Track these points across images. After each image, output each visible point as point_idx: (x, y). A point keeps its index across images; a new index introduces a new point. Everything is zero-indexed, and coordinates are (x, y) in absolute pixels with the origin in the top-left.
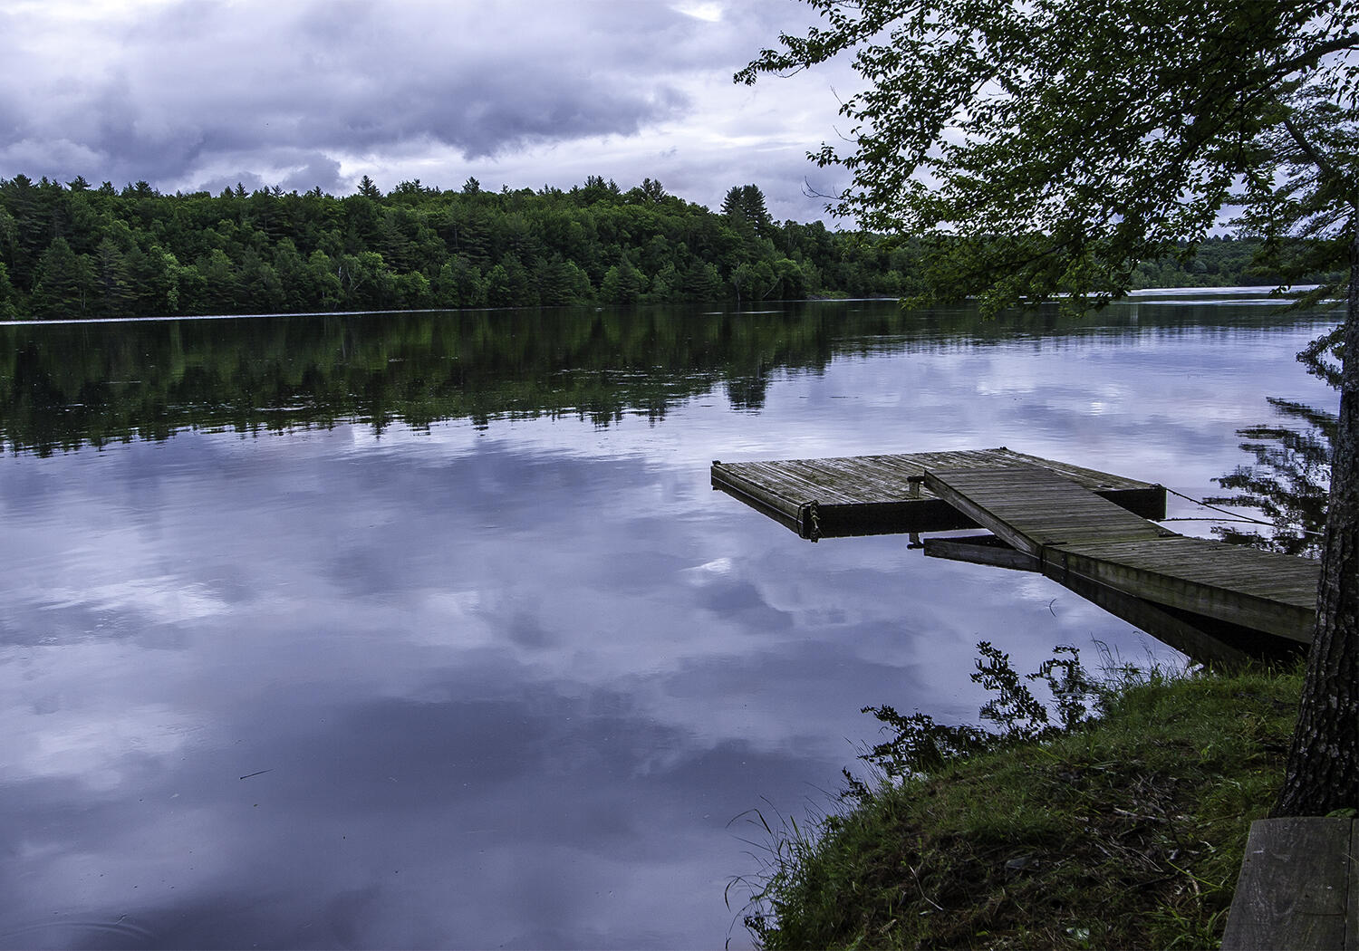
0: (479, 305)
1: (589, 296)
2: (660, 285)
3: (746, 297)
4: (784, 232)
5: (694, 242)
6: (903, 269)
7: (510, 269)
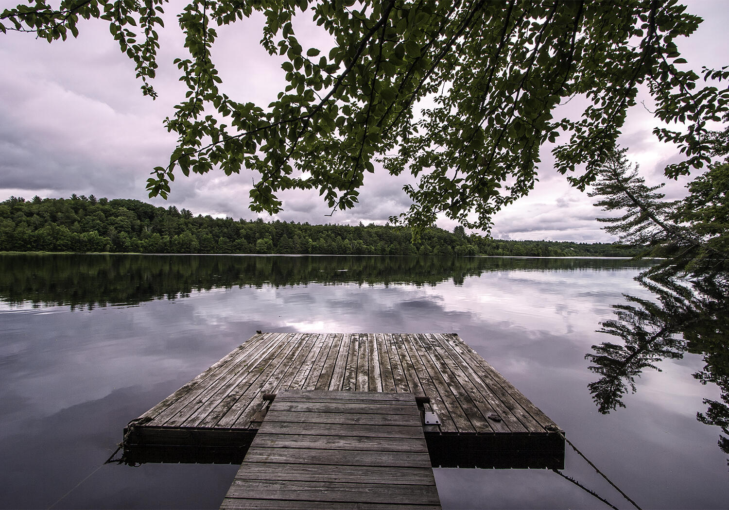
0: (387, 254)
1: (416, 253)
2: (435, 251)
3: (459, 255)
4: (470, 238)
5: (445, 240)
6: (503, 249)
7: (395, 246)
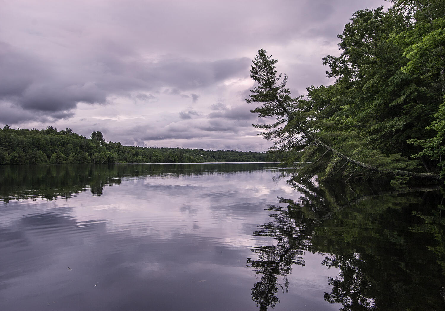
0: (7, 164)
1: (46, 162)
2: (70, 158)
3: (98, 163)
4: (109, 144)
5: (81, 147)
6: (142, 156)
7: (19, 153)
